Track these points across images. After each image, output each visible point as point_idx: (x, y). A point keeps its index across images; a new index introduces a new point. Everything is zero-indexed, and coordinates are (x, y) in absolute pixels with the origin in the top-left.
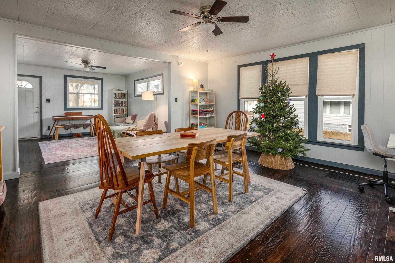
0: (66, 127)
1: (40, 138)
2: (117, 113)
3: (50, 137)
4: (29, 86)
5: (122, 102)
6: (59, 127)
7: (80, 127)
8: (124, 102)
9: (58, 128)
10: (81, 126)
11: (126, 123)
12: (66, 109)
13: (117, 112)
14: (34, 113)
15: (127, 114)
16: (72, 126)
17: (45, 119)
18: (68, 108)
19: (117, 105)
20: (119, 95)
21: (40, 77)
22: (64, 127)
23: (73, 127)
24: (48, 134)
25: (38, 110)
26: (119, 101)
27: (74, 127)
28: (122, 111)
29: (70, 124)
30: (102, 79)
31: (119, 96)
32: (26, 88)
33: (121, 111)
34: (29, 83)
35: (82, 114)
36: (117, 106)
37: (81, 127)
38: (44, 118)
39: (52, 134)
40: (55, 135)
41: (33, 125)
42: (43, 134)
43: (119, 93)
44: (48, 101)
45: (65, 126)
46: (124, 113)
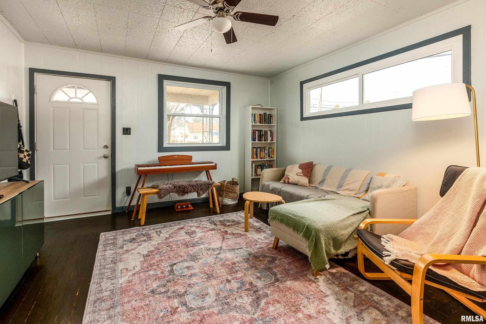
0: (161, 194)
1: (110, 213)
2: (257, 157)
3: (129, 209)
4: (91, 99)
5: (266, 132)
6: (147, 194)
7: (191, 192)
8: (269, 133)
9: (145, 196)
10: (193, 190)
11: (289, 183)
12: (161, 148)
13: (257, 155)
14: (100, 158)
15: (275, 158)
16: (175, 189)
17: (122, 171)
18: (164, 146)
19: (257, 140)
20: (260, 118)
21: (112, 80)
22: (157, 193)
23: (176, 192)
24: (127, 205)
25: (108, 152)
26: (260, 131)
27: (178, 193)
28: (266, 152)
29: (171, 186)
30: (228, 85)
31: (260, 120)
32: (83, 103)
33: (264, 151)
34: (91, 91)
35: (191, 160)
36: (257, 142)
37: (194, 192)
38: (118, 168)
39: (134, 203)
40: (140, 205)
41: (98, 184)
42: (117, 205)
43: (260, 114)
44: (127, 131)
45: (160, 190)
46: (269, 156)
